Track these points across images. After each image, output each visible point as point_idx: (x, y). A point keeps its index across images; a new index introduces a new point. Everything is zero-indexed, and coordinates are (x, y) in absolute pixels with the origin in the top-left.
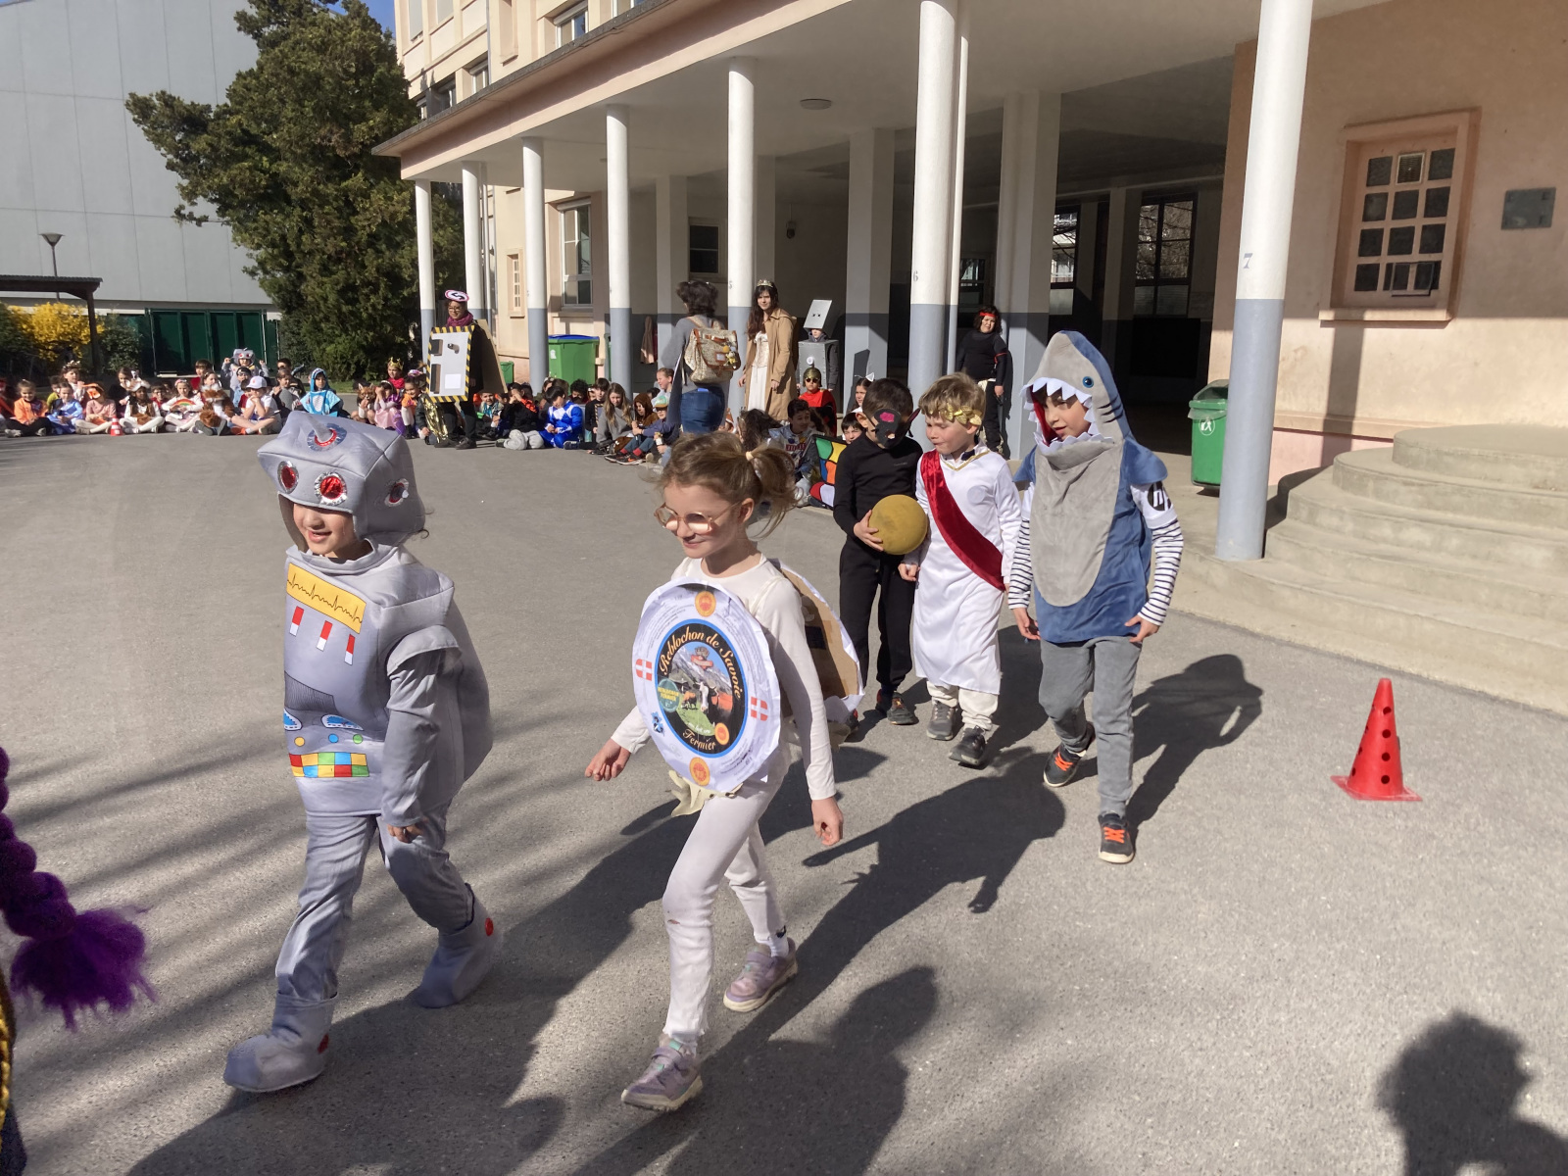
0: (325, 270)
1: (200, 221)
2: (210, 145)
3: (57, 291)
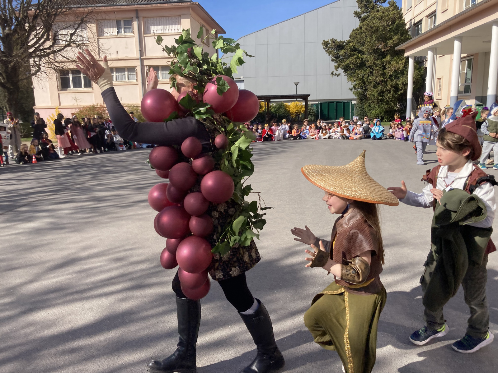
0: (375, 87)
1: (338, 76)
2: (344, 52)
3: (296, 98)
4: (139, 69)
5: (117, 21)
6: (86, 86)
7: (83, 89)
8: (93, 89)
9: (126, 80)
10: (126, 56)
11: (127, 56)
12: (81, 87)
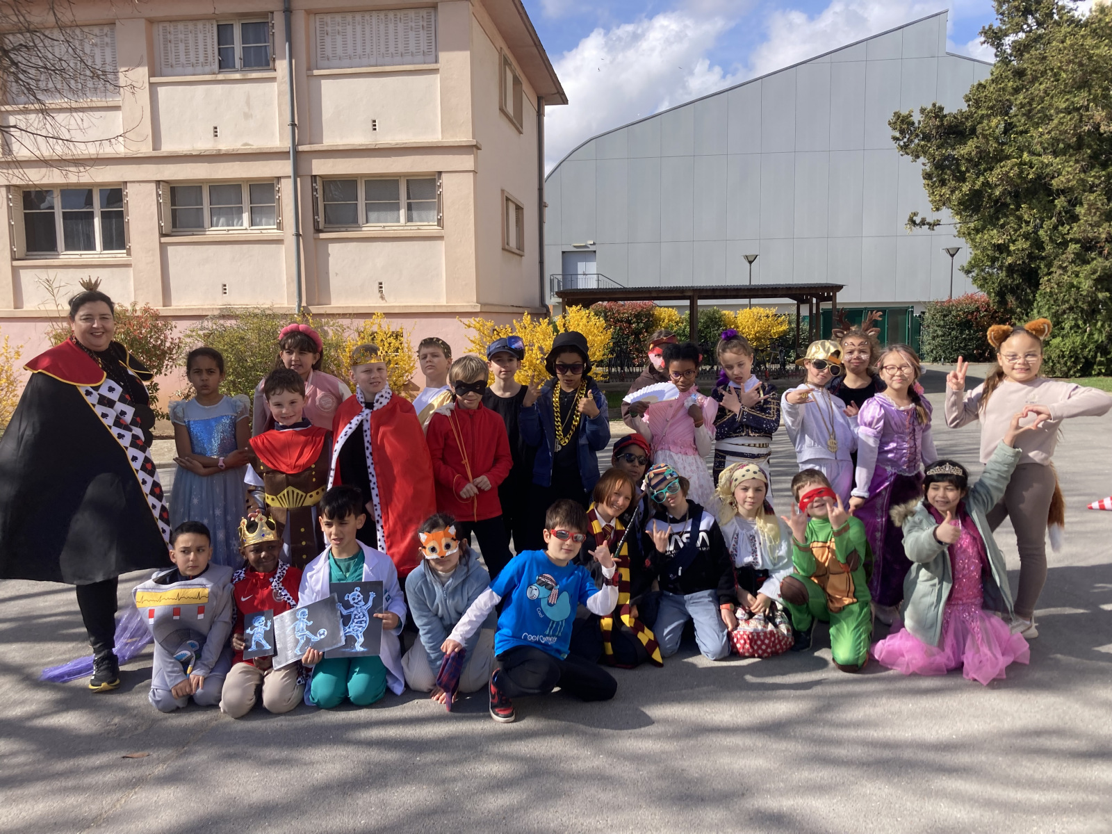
0: (1081, 259)
1: (932, 226)
3: (750, 297)
4: (286, 190)
5: (218, 26)
6: (108, 245)
7: (99, 253)
8: (129, 254)
9: (242, 225)
10: (246, 144)
11: (250, 143)
12: (90, 246)
